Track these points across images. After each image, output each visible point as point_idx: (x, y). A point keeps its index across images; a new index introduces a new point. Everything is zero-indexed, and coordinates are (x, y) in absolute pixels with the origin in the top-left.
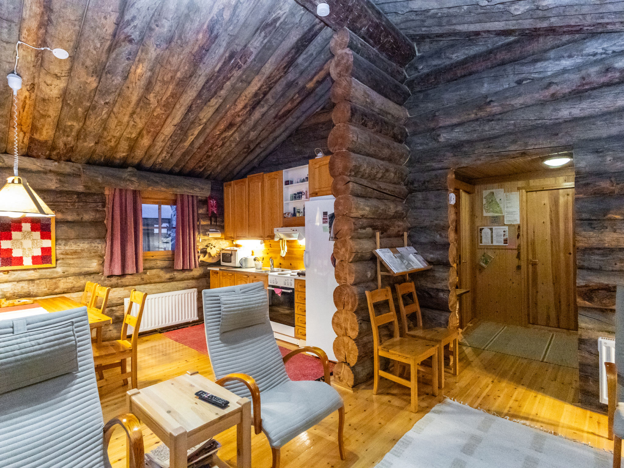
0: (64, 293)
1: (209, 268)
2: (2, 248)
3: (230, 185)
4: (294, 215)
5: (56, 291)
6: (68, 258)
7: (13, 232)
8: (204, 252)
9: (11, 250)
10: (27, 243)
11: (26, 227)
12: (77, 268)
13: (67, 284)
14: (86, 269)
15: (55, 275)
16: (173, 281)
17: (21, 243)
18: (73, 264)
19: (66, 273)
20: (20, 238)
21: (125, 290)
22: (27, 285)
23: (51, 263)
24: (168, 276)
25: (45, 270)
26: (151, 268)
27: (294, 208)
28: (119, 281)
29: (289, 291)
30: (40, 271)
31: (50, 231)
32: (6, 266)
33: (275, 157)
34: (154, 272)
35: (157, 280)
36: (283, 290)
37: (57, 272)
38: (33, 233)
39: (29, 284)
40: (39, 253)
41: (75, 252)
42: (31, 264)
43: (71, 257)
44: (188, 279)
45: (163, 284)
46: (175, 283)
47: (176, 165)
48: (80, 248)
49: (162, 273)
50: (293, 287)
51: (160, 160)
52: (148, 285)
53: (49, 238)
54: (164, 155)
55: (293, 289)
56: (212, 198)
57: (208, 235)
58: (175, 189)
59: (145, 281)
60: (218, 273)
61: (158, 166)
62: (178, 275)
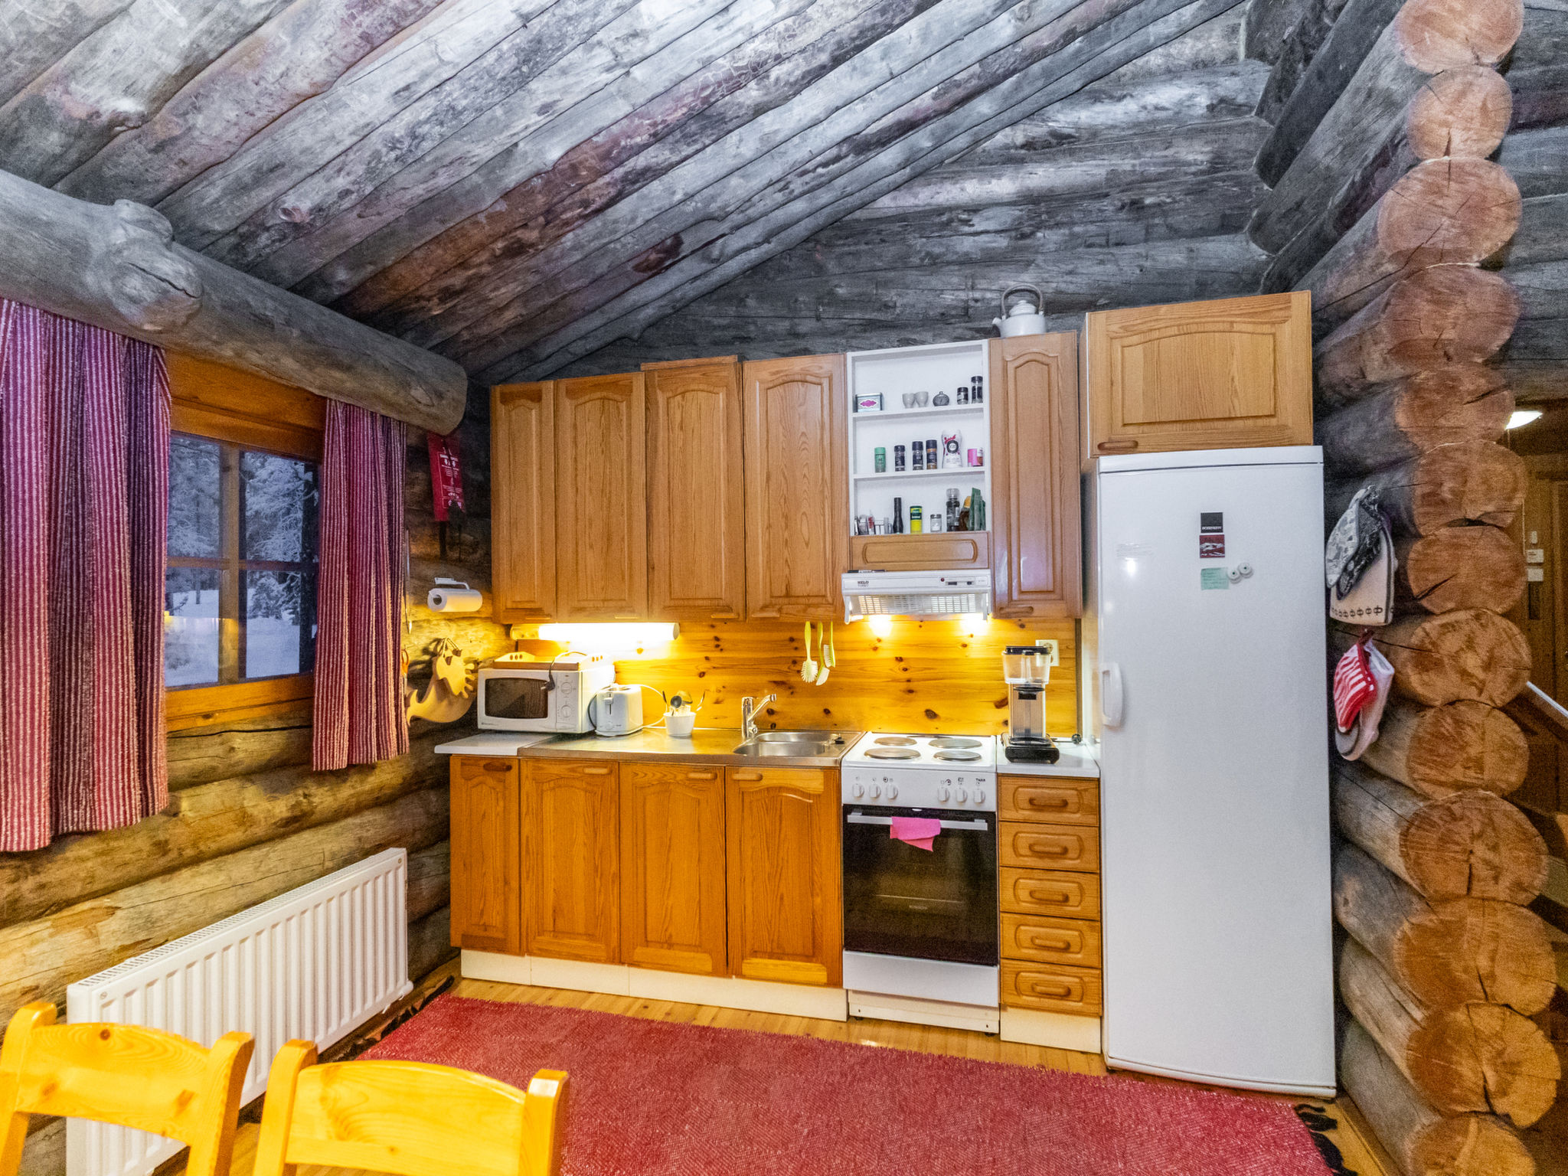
1: (440, 749)
3: (537, 398)
4: (897, 527)
8: (423, 677)
16: (297, 831)
24: (281, 807)
26: (198, 780)
27: (898, 502)
28: (28, 885)
29: (981, 825)
33: (732, 311)
34: (212, 796)
35: (237, 836)
36: (946, 824)
44: (358, 809)
45: (256, 853)
46: (307, 835)
47: (354, 256)
49: (252, 798)
50: (990, 805)
51: (305, 205)
52: (185, 873)
55: (989, 817)
56: (444, 442)
57: (438, 601)
58: (338, 375)
59: (173, 855)
60: (509, 768)
61: (264, 239)
62: (323, 798)
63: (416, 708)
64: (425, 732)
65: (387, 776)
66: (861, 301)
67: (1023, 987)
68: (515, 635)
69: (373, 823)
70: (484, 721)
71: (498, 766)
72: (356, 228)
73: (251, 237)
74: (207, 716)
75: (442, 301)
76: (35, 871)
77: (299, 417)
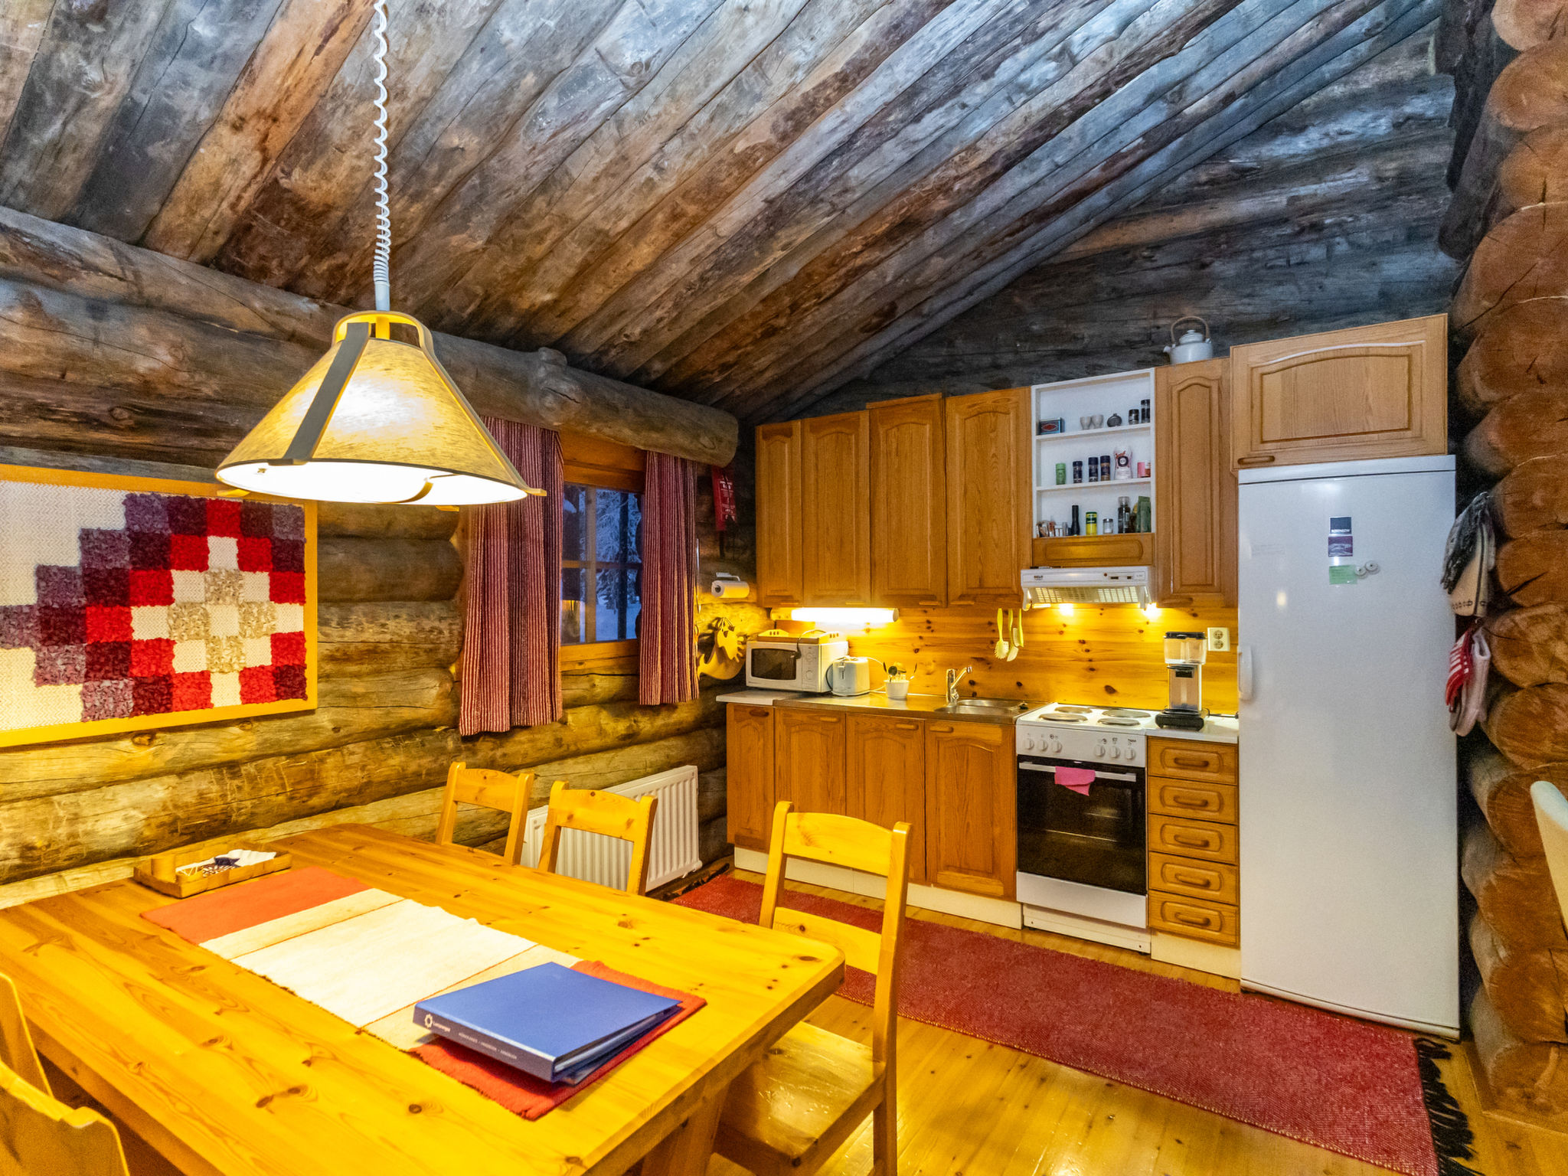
0: (338, 807)
1: (719, 699)
2: (136, 636)
3: (789, 434)
4: (1074, 529)
5: (315, 801)
6: (344, 675)
7: (175, 574)
8: (708, 645)
9: (170, 643)
10: (225, 619)
11: (223, 550)
12: (378, 712)
13: (347, 774)
14: (407, 714)
15: (308, 742)
16: (630, 745)
17: (206, 615)
18: (364, 696)
19: (342, 732)
20: (200, 597)
22: (215, 788)
23: (304, 697)
24: (622, 727)
25: (277, 723)
26: (578, 703)
27: (1075, 510)
28: (499, 753)
29: (1131, 777)
30: (264, 726)
31: (300, 570)
32: (149, 711)
33: (944, 351)
34: (584, 715)
35: (596, 742)
36: (1099, 774)
37: (316, 730)
38: (245, 574)
39: (220, 781)
40: (266, 659)
41: (373, 653)
42: (238, 701)
43: (353, 668)
44: (666, 735)
45: (607, 755)
46: (635, 748)
47: (665, 354)
48: (388, 637)
49: (606, 720)
50: (1140, 762)
51: (638, 331)
52: (570, 761)
53: (299, 597)
54: (658, 313)
55: (1140, 772)
56: (723, 472)
57: (718, 589)
58: (654, 435)
59: (564, 748)
60: (767, 714)
61: (613, 352)
62: (646, 724)
63: (703, 668)
64: (710, 686)
65: (685, 714)
66: (1056, 335)
67: (1168, 913)
68: (774, 617)
69: (674, 747)
70: (751, 681)
71: (760, 713)
72: (666, 337)
73: (606, 352)
74: (581, 663)
75: (721, 372)
76: (501, 746)
77: (630, 464)
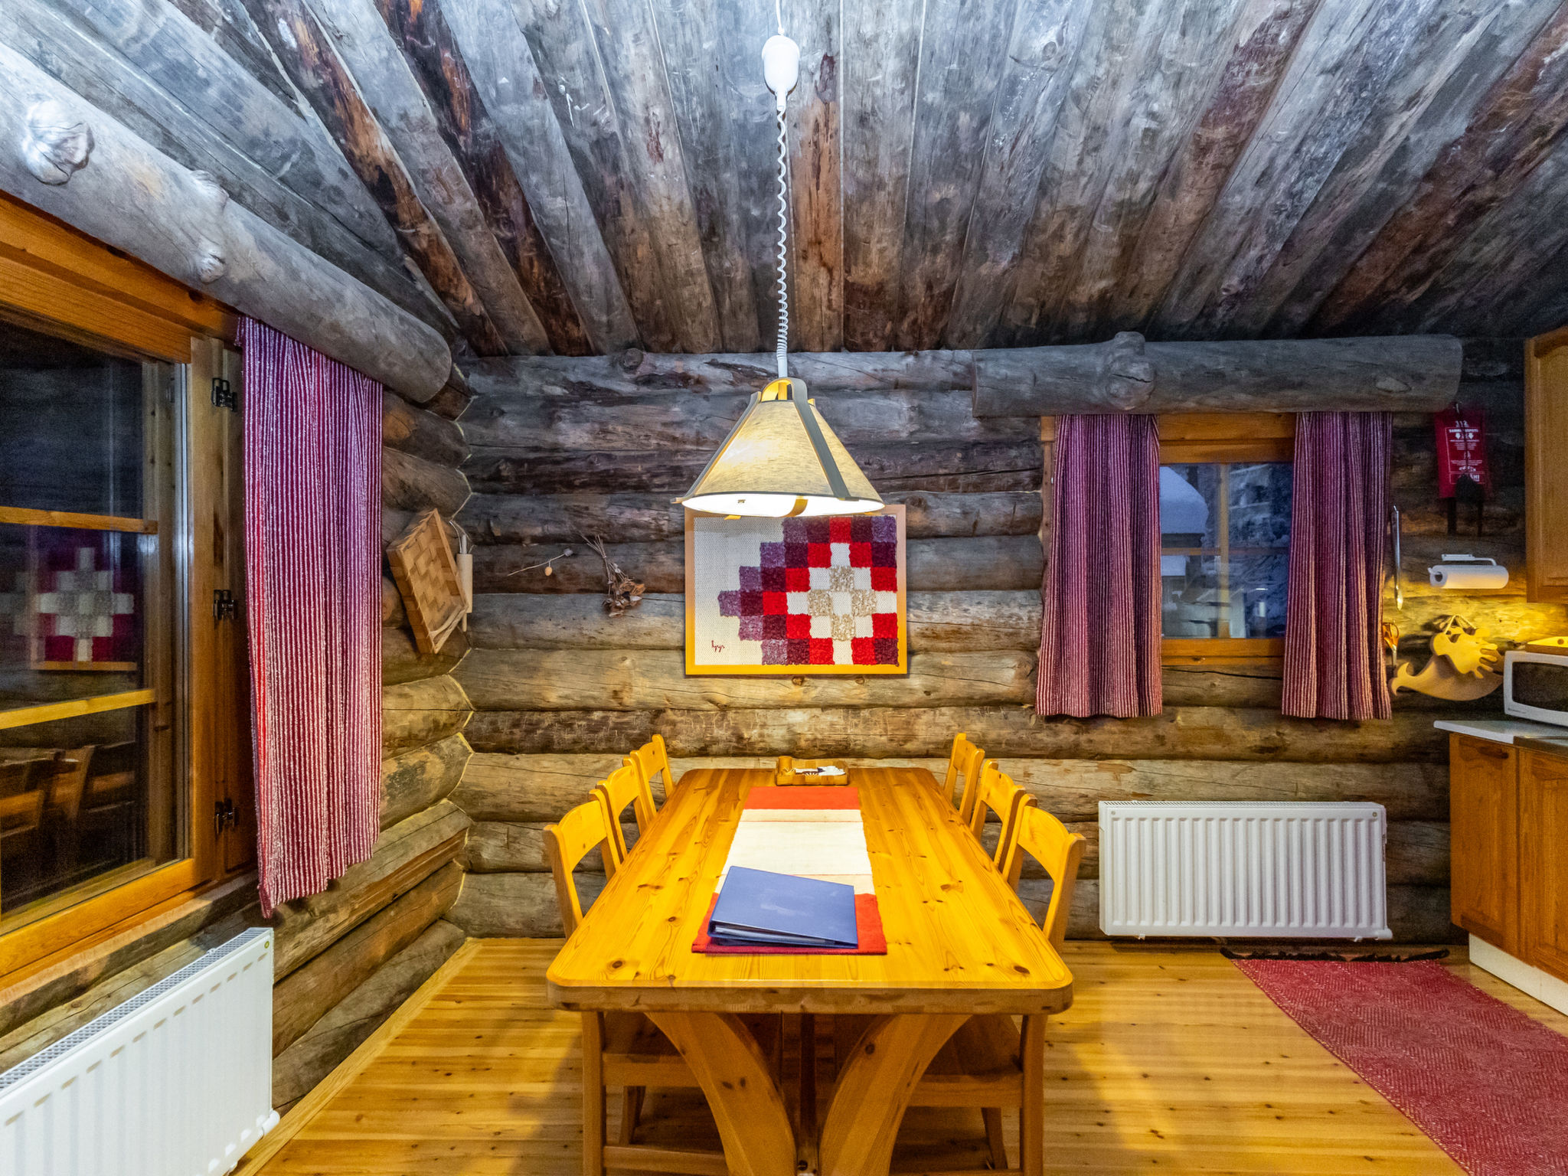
0: (928, 755)
1: (1439, 725)
2: (790, 611)
5: (909, 746)
6: (938, 650)
7: (811, 569)
8: (1417, 651)
9: (808, 618)
10: (842, 602)
11: (840, 552)
12: (962, 683)
13: (937, 730)
14: (987, 688)
15: (907, 699)
16: (1274, 760)
17: (829, 599)
18: (952, 668)
19: (933, 696)
20: (828, 585)
21: (1100, 769)
22: (842, 722)
23: (896, 663)
24: (1255, 737)
25: (881, 682)
26: (1192, 702)
28: (1082, 738)
30: (872, 683)
31: (893, 565)
32: (797, 662)
34: (1199, 716)
35: (1217, 748)
37: (911, 691)
38: (856, 570)
39: (846, 718)
40: (870, 634)
41: (956, 633)
42: (851, 662)
43: (944, 645)
44: (1339, 759)
45: (1236, 766)
46: (1283, 766)
48: (969, 621)
49: (1230, 723)
51: (1236, 281)
52: (1181, 763)
53: (892, 586)
54: (1254, 253)
57: (1439, 577)
59: (1169, 746)
60: (1505, 756)
61: (1221, 311)
62: (1297, 739)
64: (1419, 706)
65: (1376, 738)
69: (1357, 775)
70: (1511, 706)
71: (1495, 752)
72: (1290, 276)
73: (1213, 314)
74: (1196, 659)
75: (1411, 289)
76: (1087, 731)
77: (1277, 432)
